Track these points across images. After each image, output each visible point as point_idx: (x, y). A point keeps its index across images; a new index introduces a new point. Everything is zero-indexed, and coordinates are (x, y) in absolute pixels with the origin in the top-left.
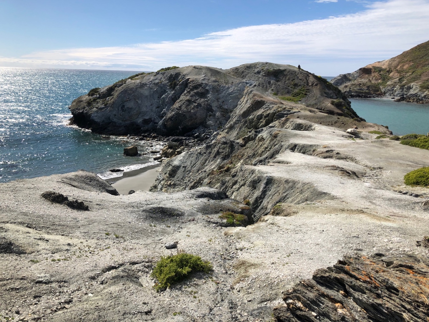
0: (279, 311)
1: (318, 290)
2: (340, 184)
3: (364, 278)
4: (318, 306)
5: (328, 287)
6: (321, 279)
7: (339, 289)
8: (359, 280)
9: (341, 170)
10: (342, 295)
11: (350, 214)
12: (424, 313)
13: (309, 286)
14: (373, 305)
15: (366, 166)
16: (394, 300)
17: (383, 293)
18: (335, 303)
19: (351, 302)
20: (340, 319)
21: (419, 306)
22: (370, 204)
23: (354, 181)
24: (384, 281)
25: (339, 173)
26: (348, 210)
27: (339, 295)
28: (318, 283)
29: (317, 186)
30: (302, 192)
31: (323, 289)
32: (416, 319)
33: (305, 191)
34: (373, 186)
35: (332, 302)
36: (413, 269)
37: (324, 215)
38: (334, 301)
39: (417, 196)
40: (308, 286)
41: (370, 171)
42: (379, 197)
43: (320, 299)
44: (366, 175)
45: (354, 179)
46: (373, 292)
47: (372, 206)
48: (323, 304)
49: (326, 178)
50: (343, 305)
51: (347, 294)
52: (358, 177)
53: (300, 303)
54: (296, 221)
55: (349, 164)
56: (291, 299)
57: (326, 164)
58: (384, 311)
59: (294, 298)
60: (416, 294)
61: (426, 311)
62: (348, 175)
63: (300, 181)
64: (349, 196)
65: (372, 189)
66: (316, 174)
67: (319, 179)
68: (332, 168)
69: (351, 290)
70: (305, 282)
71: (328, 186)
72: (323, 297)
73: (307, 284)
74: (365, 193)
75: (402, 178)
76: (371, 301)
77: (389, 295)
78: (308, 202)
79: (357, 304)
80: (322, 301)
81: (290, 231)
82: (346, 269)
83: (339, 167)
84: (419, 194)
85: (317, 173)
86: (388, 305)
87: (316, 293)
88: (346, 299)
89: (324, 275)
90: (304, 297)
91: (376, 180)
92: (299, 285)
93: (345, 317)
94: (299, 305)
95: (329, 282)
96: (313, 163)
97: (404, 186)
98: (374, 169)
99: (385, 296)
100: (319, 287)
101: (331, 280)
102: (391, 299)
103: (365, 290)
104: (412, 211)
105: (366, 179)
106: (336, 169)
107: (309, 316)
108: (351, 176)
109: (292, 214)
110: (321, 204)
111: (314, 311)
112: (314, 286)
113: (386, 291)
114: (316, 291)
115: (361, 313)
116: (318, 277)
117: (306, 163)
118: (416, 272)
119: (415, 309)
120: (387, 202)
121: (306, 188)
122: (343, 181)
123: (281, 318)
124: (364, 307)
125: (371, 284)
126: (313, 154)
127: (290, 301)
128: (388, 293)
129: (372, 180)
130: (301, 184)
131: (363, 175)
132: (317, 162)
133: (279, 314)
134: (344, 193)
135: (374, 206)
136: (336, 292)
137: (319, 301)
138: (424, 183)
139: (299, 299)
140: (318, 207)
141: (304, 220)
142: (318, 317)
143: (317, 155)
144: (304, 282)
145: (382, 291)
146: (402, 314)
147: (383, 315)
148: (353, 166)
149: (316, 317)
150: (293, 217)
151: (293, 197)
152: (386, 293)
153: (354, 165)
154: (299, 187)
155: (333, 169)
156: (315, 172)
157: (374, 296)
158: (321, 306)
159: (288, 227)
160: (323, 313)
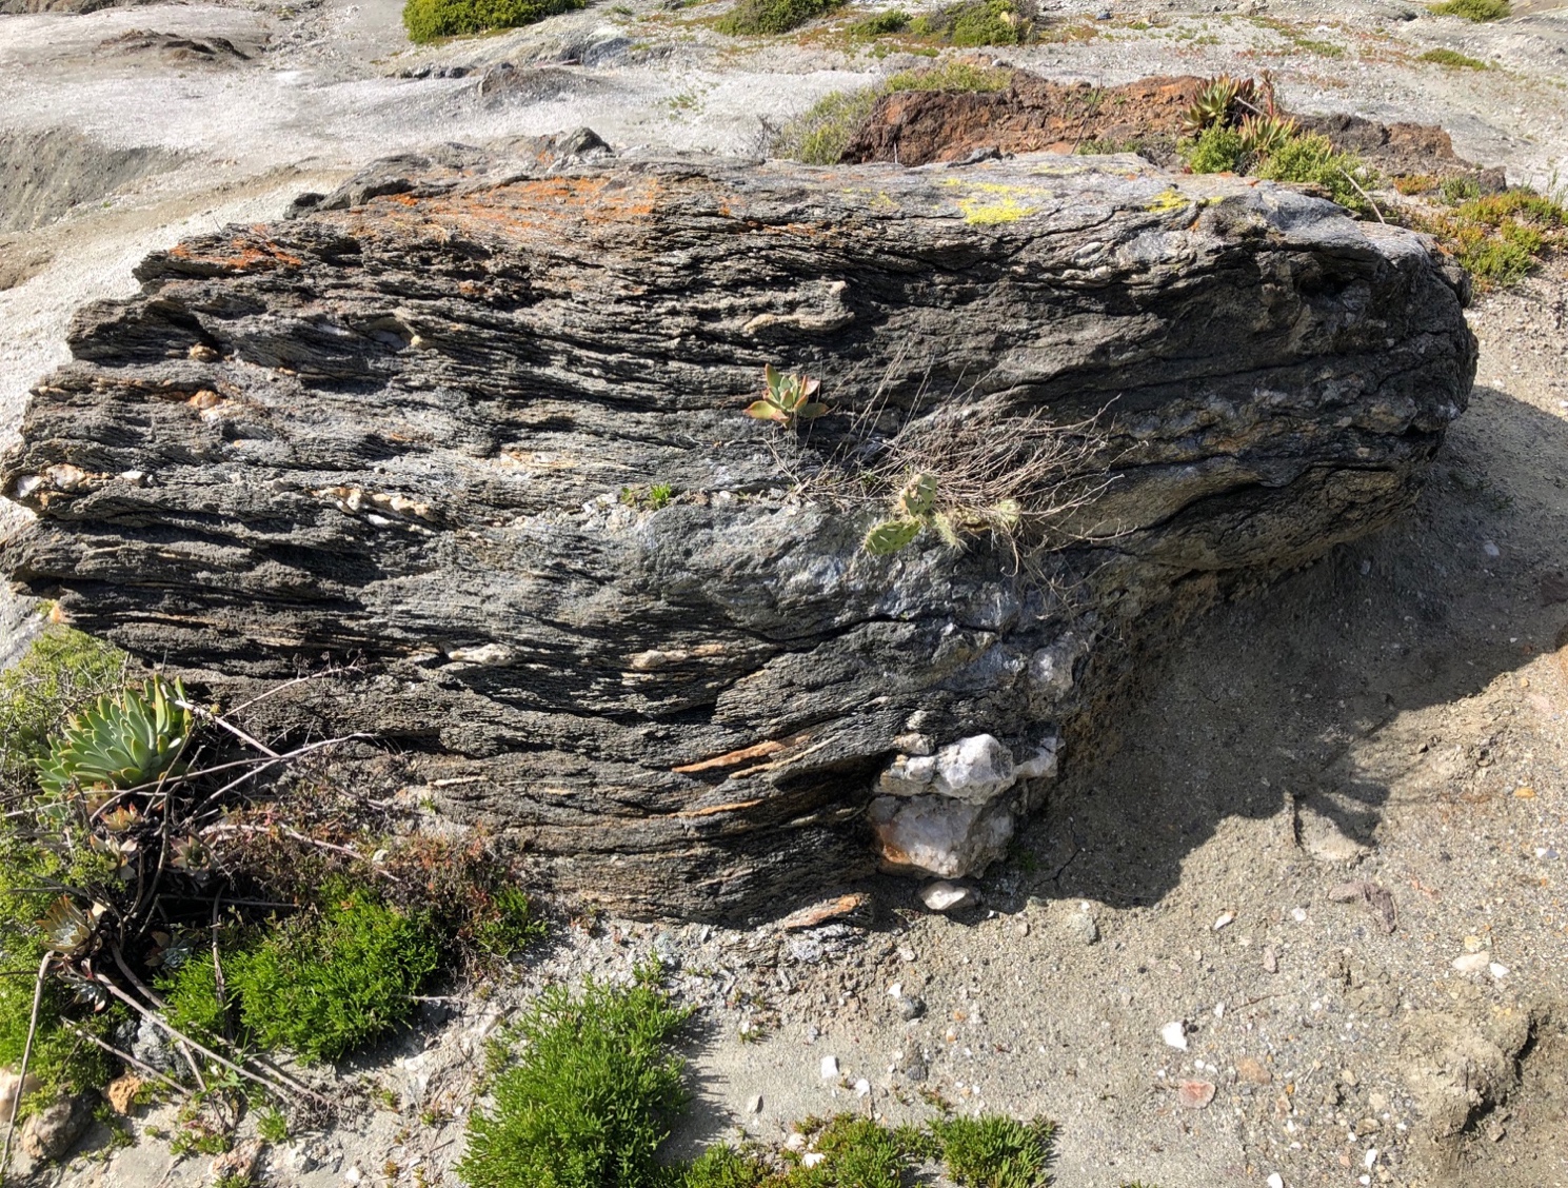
0: (14, 550)
1: (108, 386)
2: (187, 103)
3: (241, 260)
4: (133, 439)
5: (141, 359)
6: (105, 341)
7: (185, 348)
8: (233, 275)
9: (170, 45)
10: (201, 359)
11: (254, 195)
12: (447, 273)
13: (72, 391)
14: (298, 334)
15: (262, 8)
16: (357, 286)
17: (318, 280)
18: (187, 399)
19: (238, 367)
20: (217, 439)
21: (426, 261)
22: (317, 142)
23: (235, 75)
24: (307, 234)
25: (164, 60)
26: (243, 184)
27: (190, 365)
28: (102, 360)
29: (93, 133)
30: (40, 177)
31: (130, 374)
32: (432, 303)
33: (55, 169)
34: (310, 80)
35: (177, 400)
36: (411, 188)
37: (159, 232)
38: (179, 392)
39: (459, 73)
40: (68, 391)
41: (283, 24)
42: (344, 112)
43: (130, 411)
44: (273, 45)
45: (232, 67)
46: (285, 291)
47: (329, 148)
48: (146, 423)
49: (121, 93)
50: (214, 390)
51: (218, 348)
52: (245, 58)
53: (69, 468)
54: (56, 291)
55: (193, 14)
56: (33, 474)
57: (101, 34)
58: (339, 332)
59: (37, 463)
60: (409, 227)
61: (450, 267)
62: (203, 59)
63: (16, 134)
64: (235, 136)
65: (311, 91)
66: (71, 85)
67: (92, 106)
68: (130, 44)
69: (218, 321)
70: (52, 384)
71: (139, 120)
72: (137, 402)
73: (62, 386)
74: (291, 110)
75: (398, 26)
76: (287, 321)
77: (338, 277)
78: (82, 206)
79: (259, 364)
80: (142, 416)
81: (44, 334)
82: (173, 258)
83: (155, 35)
84: (462, 65)
85: (77, 80)
86: (345, 308)
87: (107, 399)
88: (217, 367)
89: (106, 320)
90: (73, 437)
91: (314, 52)
92: (34, 406)
93: (233, 425)
94: (70, 479)
95: (139, 340)
96: (42, 43)
97: (413, 49)
98: (294, 10)
99: (327, 288)
100: (109, 373)
101: (142, 328)
102: (348, 286)
103: (259, 296)
104: (456, 125)
105: (276, 58)
106: (147, 46)
107: (117, 493)
108: (219, 56)
109: (28, 273)
110: (137, 197)
111: (128, 468)
112: (91, 380)
113: (325, 268)
114: (102, 393)
115: (279, 384)
116: (89, 336)
117: (11, 50)
118: (421, 196)
119: (419, 273)
120: (371, 118)
121: (53, 156)
122: (193, 88)
123: (34, 567)
124: (283, 360)
125: (274, 266)
126: (31, 8)
127: (32, 484)
128: (331, 270)
129: (302, 58)
130: (21, 145)
131: (264, 44)
132: (56, 34)
133: (20, 556)
134: (211, 133)
135: (335, 145)
136: (180, 362)
137: (129, 421)
138: (469, 24)
139: (57, 457)
140: (126, 211)
141: (89, 275)
142: (150, 478)
143: (48, 7)
144: (47, 384)
145: (313, 276)
146: (392, 315)
147: (342, 352)
148: (211, 17)
149: (143, 483)
150: (38, 281)
151: (16, 213)
152: (326, 275)
153: (215, 15)
154: (20, 158)
155: (134, 48)
156: (62, 79)
157: (292, 300)
158: (142, 435)
159: (32, 325)
160: (162, 454)
